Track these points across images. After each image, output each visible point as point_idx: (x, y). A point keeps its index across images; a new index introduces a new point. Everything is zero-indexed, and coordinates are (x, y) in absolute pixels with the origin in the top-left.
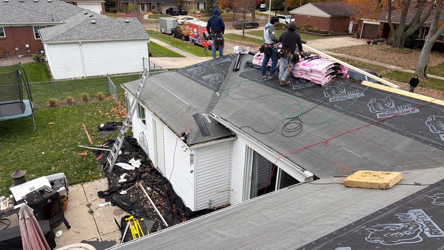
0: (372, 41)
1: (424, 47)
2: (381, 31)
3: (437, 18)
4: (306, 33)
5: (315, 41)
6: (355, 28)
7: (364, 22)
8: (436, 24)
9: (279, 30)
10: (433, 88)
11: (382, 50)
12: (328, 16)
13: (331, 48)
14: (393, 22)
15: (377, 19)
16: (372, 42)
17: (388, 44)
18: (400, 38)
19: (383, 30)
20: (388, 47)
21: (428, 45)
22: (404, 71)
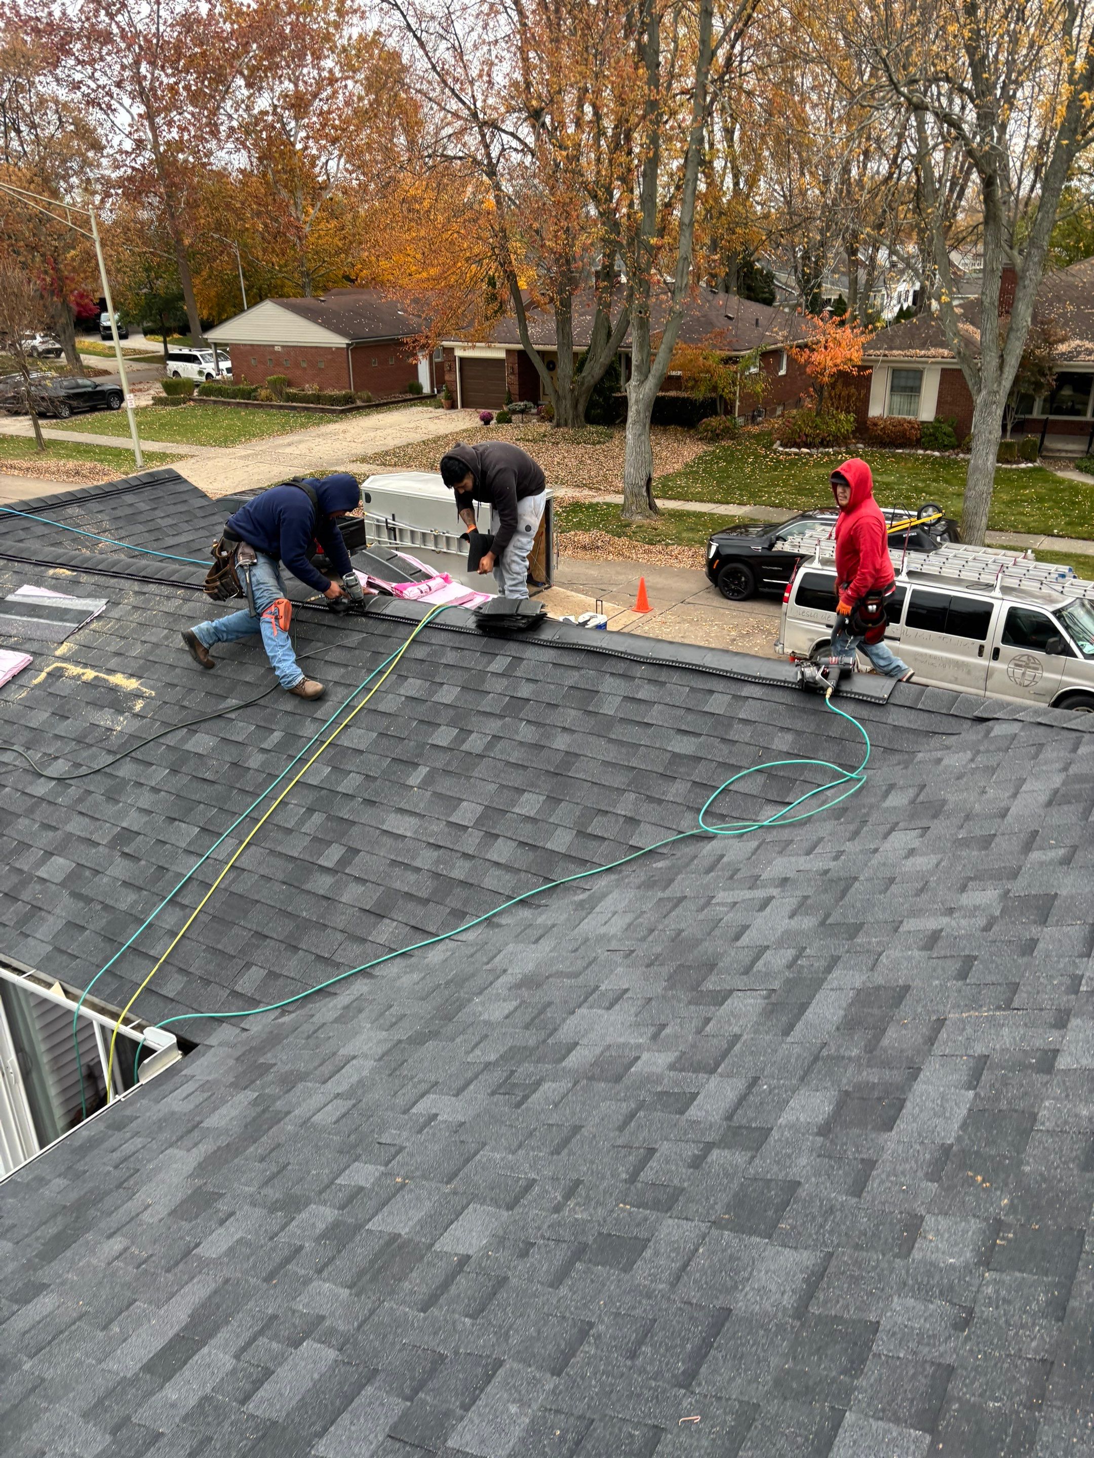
0: (495, 413)
1: (630, 420)
2: (514, 379)
3: (643, 325)
4: (281, 407)
5: (314, 431)
6: (438, 374)
7: (459, 353)
8: (645, 342)
9: (183, 406)
10: (679, 541)
11: (528, 440)
12: (338, 341)
13: (370, 452)
14: (536, 347)
15: (488, 340)
16: (495, 416)
17: (543, 417)
18: (569, 396)
19: (519, 374)
20: (542, 430)
21: (638, 412)
22: (595, 501)
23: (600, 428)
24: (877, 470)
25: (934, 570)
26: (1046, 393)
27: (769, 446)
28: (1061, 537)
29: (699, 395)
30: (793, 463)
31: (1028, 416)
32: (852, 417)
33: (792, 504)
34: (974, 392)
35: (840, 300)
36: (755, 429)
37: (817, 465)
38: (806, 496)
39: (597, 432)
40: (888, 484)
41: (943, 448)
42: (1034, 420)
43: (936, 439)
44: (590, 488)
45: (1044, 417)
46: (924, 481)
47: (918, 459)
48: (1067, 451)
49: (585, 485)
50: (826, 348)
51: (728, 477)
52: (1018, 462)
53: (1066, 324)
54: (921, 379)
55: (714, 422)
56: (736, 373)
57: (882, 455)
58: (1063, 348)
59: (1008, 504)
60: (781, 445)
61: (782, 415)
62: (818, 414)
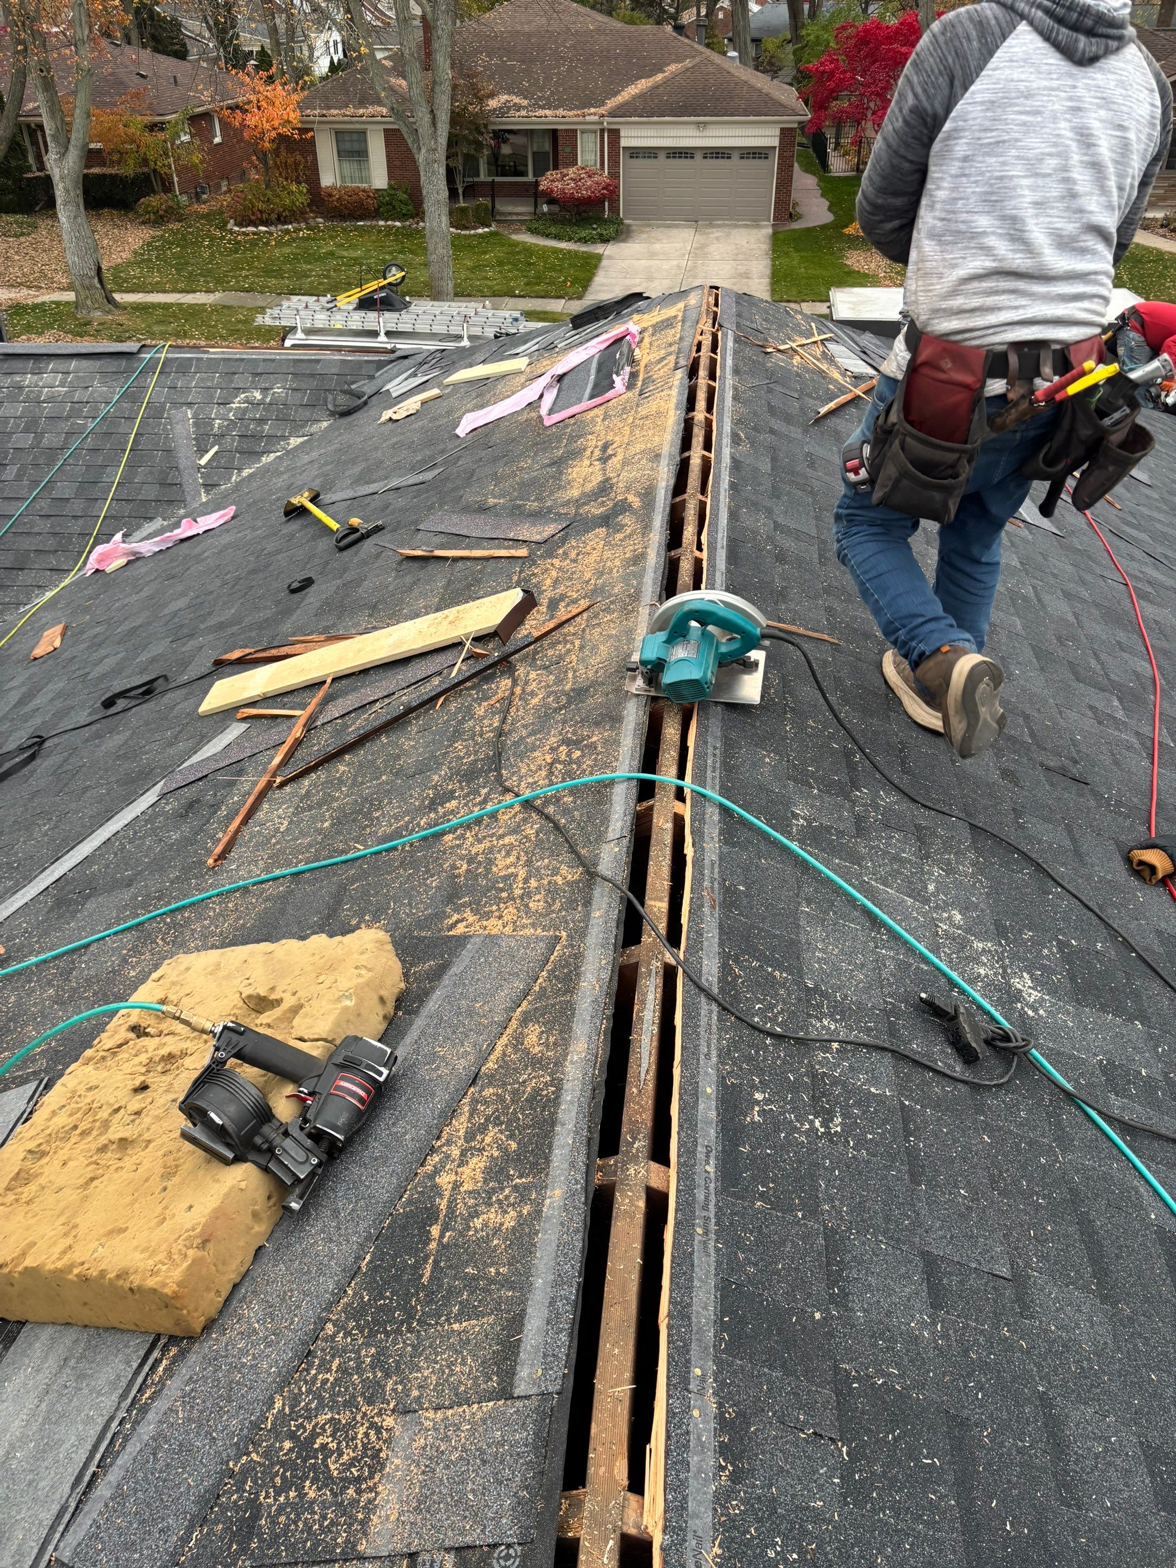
3: (48, 85)
21: (67, 191)
22: (39, 300)
23: (19, 217)
24: (342, 245)
25: (407, 328)
26: (486, 152)
27: (223, 227)
28: (523, 297)
29: (129, 170)
30: (254, 244)
31: (476, 179)
32: (304, 187)
33: (263, 287)
34: (415, 151)
35: (263, 52)
36: (203, 209)
37: (280, 244)
38: (275, 277)
39: (16, 222)
40: (355, 259)
41: (403, 217)
42: (483, 184)
43: (394, 208)
44: (29, 287)
45: (490, 179)
46: (391, 253)
47: (380, 231)
48: (517, 214)
49: (21, 284)
50: (259, 108)
51: (187, 263)
52: (475, 228)
53: (491, 77)
54: (365, 141)
55: (154, 201)
56: (165, 141)
57: (344, 229)
58: (493, 103)
59: (472, 270)
60: (236, 225)
61: (229, 191)
62: (267, 187)
